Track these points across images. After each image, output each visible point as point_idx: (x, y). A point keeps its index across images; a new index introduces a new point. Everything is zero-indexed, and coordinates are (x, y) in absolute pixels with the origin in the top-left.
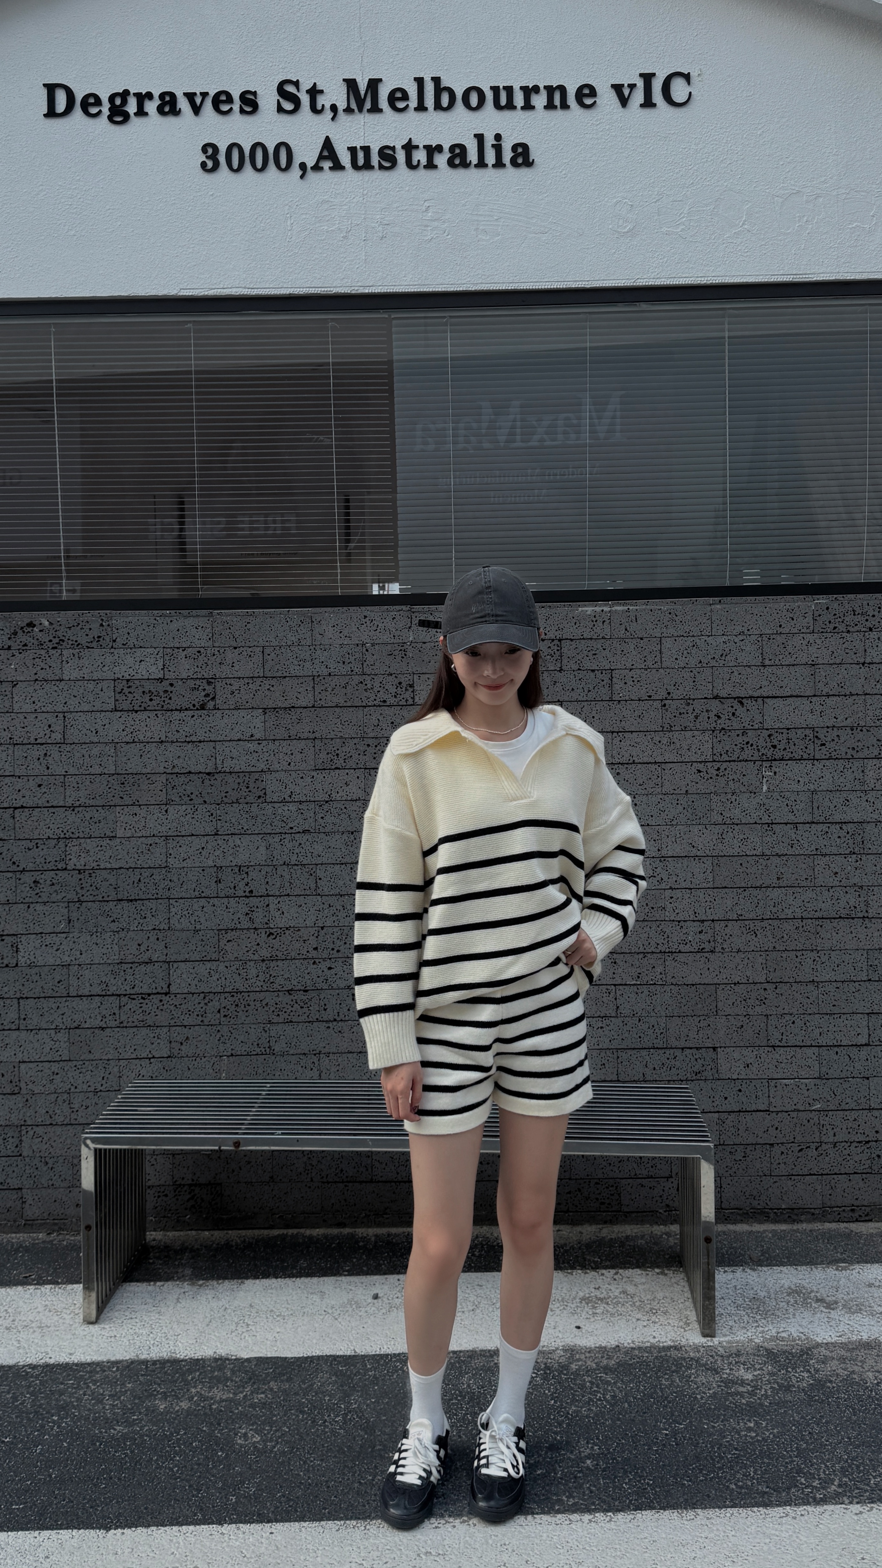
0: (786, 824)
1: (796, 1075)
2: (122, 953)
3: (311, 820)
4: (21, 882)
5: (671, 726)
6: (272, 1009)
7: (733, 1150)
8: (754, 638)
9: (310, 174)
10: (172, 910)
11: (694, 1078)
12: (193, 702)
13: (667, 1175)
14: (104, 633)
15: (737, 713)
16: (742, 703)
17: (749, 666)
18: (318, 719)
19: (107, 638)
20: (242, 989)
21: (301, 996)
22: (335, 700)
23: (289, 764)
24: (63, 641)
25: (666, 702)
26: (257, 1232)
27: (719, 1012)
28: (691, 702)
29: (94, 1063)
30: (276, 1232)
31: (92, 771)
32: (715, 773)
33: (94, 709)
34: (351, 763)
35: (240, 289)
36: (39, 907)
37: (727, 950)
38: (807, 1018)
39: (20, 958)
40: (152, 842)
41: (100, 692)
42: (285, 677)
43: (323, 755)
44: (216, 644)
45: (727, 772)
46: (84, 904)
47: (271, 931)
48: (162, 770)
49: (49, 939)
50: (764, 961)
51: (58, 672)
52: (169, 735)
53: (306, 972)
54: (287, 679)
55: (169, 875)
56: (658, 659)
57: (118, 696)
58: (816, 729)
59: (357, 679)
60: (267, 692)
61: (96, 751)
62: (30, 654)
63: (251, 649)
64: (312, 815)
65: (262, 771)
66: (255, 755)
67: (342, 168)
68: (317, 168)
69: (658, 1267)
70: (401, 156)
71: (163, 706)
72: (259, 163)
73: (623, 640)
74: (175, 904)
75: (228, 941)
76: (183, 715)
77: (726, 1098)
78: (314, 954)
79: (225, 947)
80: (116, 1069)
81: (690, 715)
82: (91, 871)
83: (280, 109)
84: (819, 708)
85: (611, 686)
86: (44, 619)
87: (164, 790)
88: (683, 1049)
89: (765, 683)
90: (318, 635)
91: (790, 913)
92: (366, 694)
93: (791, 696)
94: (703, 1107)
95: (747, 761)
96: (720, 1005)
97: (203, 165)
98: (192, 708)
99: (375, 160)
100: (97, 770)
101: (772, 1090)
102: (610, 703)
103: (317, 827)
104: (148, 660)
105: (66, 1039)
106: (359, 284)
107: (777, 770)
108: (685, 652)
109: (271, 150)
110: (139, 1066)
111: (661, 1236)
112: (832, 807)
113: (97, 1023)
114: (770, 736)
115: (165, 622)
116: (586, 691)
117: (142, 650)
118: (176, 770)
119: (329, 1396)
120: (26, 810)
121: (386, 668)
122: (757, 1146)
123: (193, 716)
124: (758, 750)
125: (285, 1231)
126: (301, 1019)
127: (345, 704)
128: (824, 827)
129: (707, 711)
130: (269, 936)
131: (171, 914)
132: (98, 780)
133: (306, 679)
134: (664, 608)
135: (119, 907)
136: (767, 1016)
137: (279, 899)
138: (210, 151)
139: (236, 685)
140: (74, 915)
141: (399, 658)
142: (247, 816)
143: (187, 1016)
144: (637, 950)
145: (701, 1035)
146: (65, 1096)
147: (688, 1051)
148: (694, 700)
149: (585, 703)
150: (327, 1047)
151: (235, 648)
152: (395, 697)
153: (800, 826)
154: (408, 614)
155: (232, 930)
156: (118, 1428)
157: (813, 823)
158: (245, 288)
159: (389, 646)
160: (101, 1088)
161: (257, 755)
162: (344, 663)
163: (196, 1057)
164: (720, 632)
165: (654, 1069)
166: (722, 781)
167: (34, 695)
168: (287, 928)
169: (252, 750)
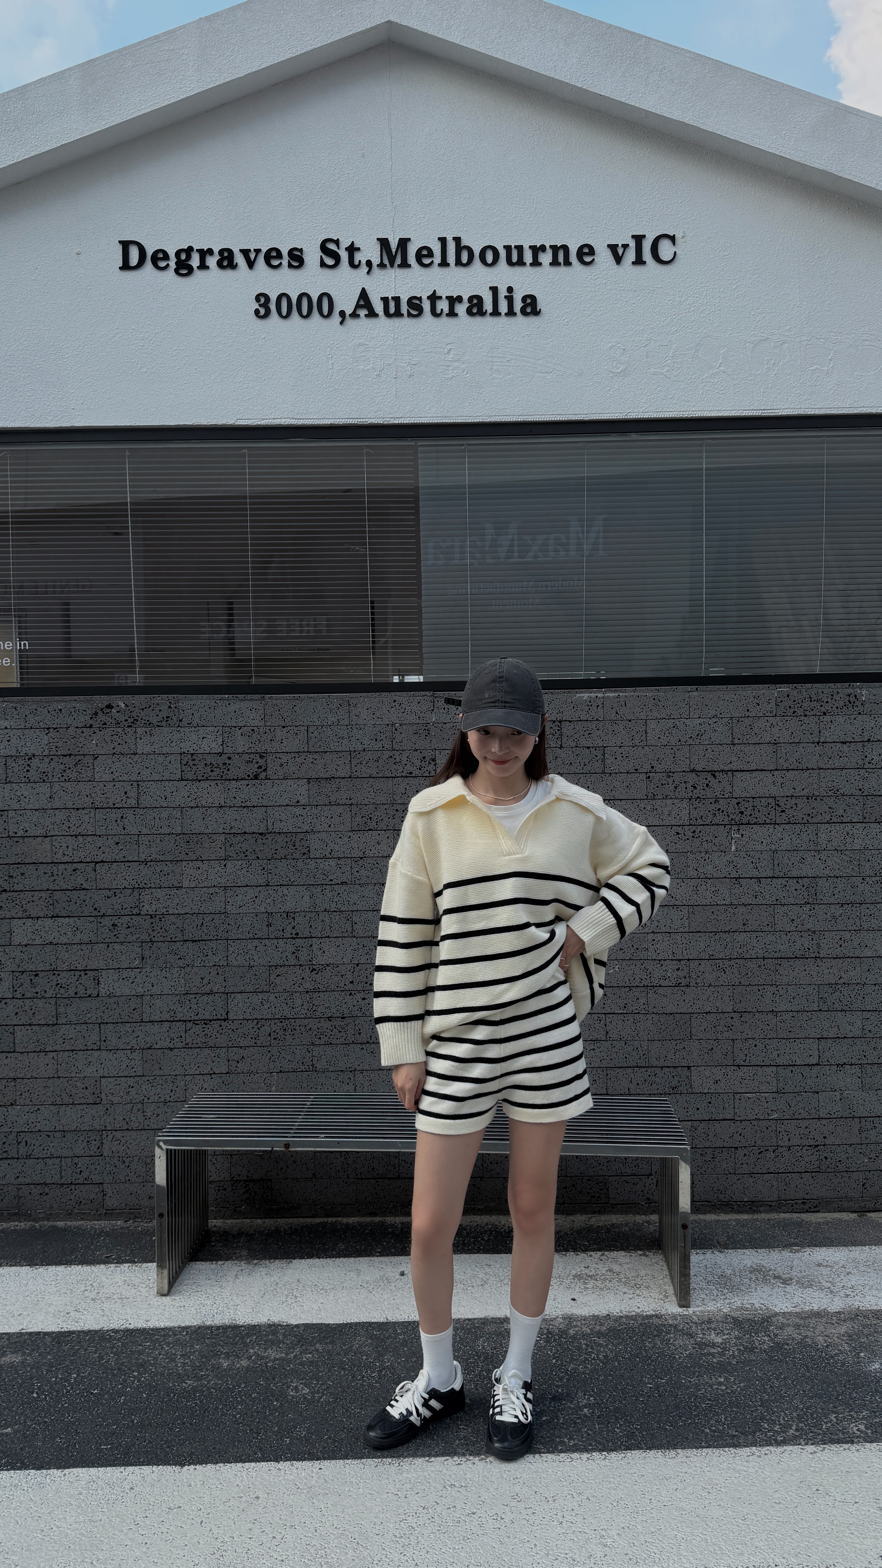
0: (751, 878)
1: (757, 1089)
2: (187, 985)
3: (348, 874)
4: (101, 925)
5: (654, 795)
6: (315, 1033)
7: (704, 1153)
8: (725, 720)
9: (349, 320)
10: (230, 949)
11: (672, 1092)
12: (248, 773)
13: (648, 1173)
14: (172, 714)
15: (710, 785)
16: (715, 776)
17: (721, 745)
18: (354, 788)
19: (175, 719)
20: (289, 1016)
21: (339, 1022)
22: (369, 771)
23: (330, 826)
24: (137, 720)
25: (650, 774)
26: (301, 1220)
27: (693, 1036)
28: (671, 774)
29: (164, 1078)
30: (317, 1220)
31: (162, 831)
32: (691, 835)
33: (164, 778)
34: (382, 825)
35: (289, 420)
36: (117, 947)
37: (700, 984)
38: (767, 1042)
39: (101, 989)
40: (213, 892)
41: (169, 764)
42: (326, 752)
43: (358, 819)
44: (268, 724)
45: (701, 834)
46: (155, 944)
47: (314, 967)
48: (221, 830)
49: (125, 974)
50: (731, 994)
51: (133, 747)
52: (226, 801)
53: (344, 1001)
54: (328, 753)
55: (227, 920)
56: (643, 738)
57: (183, 767)
58: (777, 798)
59: (387, 754)
60: (311, 765)
61: (165, 814)
62: (109, 732)
63: (297, 728)
64: (349, 868)
65: (306, 832)
66: (300, 818)
67: (376, 315)
68: (354, 315)
69: (640, 1250)
70: (426, 305)
71: (222, 777)
72: (305, 311)
73: (614, 722)
74: (232, 944)
75: (278, 976)
76: (240, 784)
77: (698, 1109)
78: (350, 986)
79: (275, 981)
80: (183, 1083)
81: (670, 785)
82: (161, 916)
83: (323, 264)
84: (780, 780)
85: (603, 761)
86: (120, 702)
87: (223, 848)
88: (662, 1068)
89: (734, 759)
90: (354, 717)
91: (753, 954)
92: (395, 767)
93: (757, 770)
94: (679, 1116)
95: (718, 825)
96: (694, 1030)
97: (257, 312)
98: (247, 778)
99: (404, 308)
100: (166, 830)
101: (737, 1102)
102: (603, 775)
103: (353, 880)
104: (209, 737)
105: (140, 1058)
106: (390, 416)
107: (744, 833)
108: (667, 732)
109: (315, 300)
110: (202, 1080)
111: (643, 1224)
112: (790, 864)
113: (167, 1044)
114: (738, 804)
115: (224, 705)
116: (582, 765)
117: (205, 728)
118: (233, 831)
119: (366, 1356)
120: (106, 864)
121: (413, 745)
122: (724, 1149)
123: (248, 785)
124: (728, 816)
125: (326, 1220)
126: (339, 1041)
127: (377, 776)
128: (784, 881)
129: (685, 782)
130: (312, 971)
131: (230, 953)
132: (167, 838)
133: (343, 753)
134: (649, 695)
135: (185, 946)
136: (733, 1040)
137: (320, 940)
138: (263, 300)
139: (285, 758)
140: (147, 953)
141: (423, 736)
142: (294, 870)
143: (243, 1038)
144: (624, 984)
145: (677, 1056)
146: (140, 1106)
147: (667, 1069)
148: (674, 773)
149: (581, 776)
150: (361, 1065)
151: (284, 727)
152: (420, 769)
153: (763, 881)
154: (431, 699)
155: (281, 966)
156: (189, 1382)
157: (774, 877)
158: (292, 418)
159: (415, 726)
160: (170, 1099)
161: (302, 818)
162: (376, 740)
163: (250, 1073)
164: (697, 716)
165: (638, 1084)
166: (697, 842)
167: (112, 766)
168: (327, 965)
169: (298, 813)
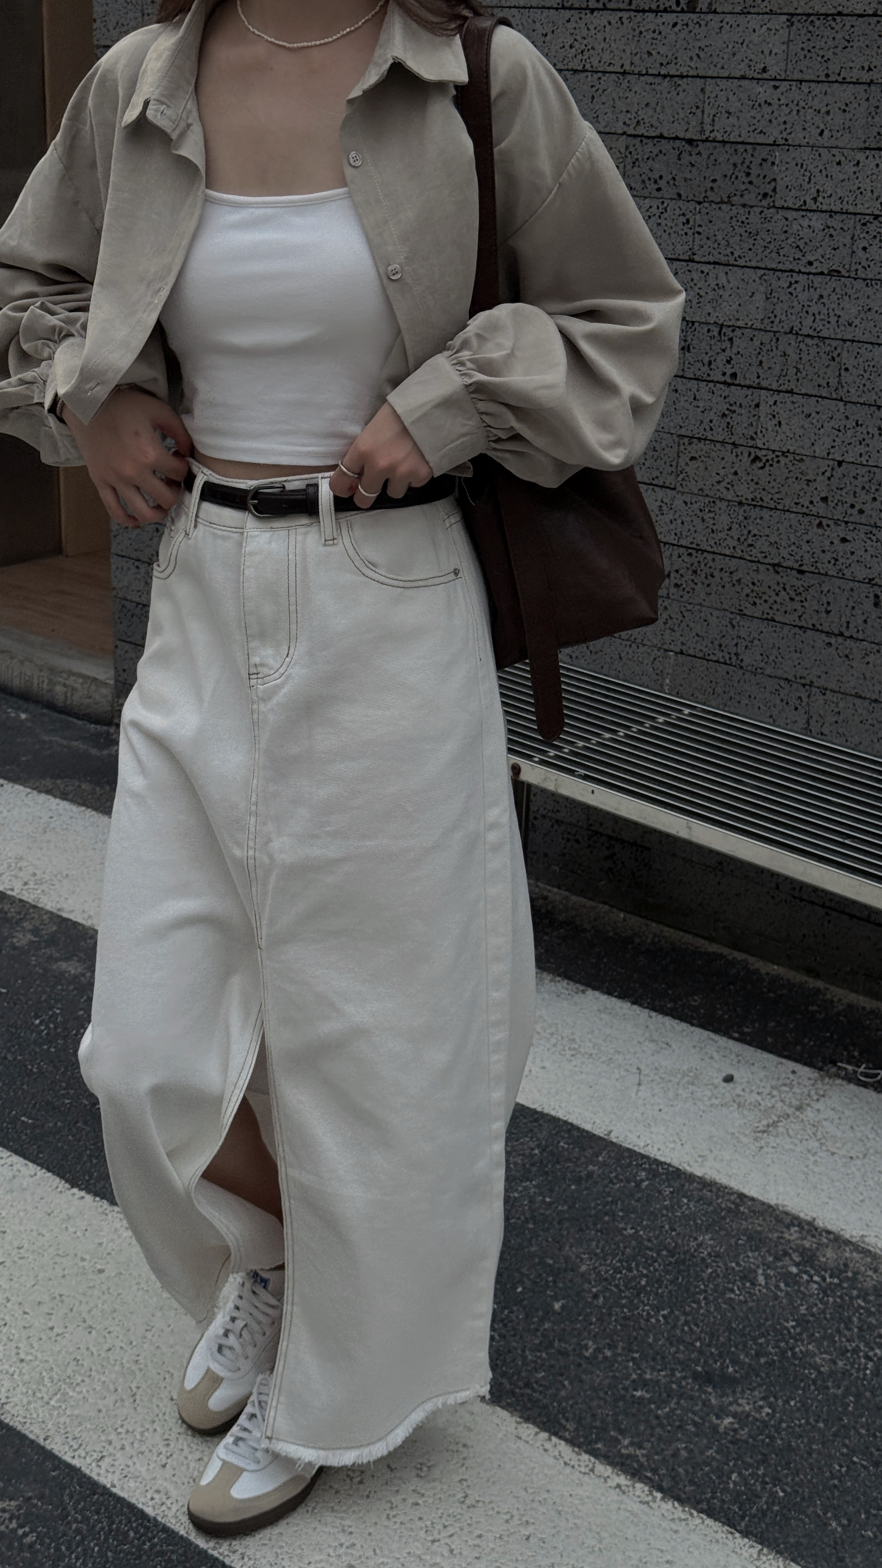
3: (846, 251)
6: (747, 591)
20: (704, 546)
21: (791, 579)
23: (821, 133)
47: (760, 454)
52: (636, 60)
53: (806, 538)
64: (848, 241)
65: (774, 144)
66: (766, 109)
75: (693, 459)
76: (660, 20)
78: (820, 508)
130: (753, 461)
142: (742, 231)
150: (824, 677)
161: (770, 109)
168: (783, 453)
169: (762, 99)
